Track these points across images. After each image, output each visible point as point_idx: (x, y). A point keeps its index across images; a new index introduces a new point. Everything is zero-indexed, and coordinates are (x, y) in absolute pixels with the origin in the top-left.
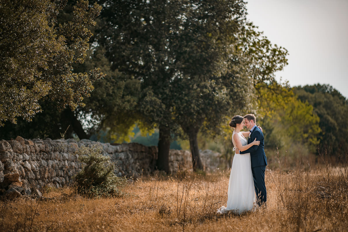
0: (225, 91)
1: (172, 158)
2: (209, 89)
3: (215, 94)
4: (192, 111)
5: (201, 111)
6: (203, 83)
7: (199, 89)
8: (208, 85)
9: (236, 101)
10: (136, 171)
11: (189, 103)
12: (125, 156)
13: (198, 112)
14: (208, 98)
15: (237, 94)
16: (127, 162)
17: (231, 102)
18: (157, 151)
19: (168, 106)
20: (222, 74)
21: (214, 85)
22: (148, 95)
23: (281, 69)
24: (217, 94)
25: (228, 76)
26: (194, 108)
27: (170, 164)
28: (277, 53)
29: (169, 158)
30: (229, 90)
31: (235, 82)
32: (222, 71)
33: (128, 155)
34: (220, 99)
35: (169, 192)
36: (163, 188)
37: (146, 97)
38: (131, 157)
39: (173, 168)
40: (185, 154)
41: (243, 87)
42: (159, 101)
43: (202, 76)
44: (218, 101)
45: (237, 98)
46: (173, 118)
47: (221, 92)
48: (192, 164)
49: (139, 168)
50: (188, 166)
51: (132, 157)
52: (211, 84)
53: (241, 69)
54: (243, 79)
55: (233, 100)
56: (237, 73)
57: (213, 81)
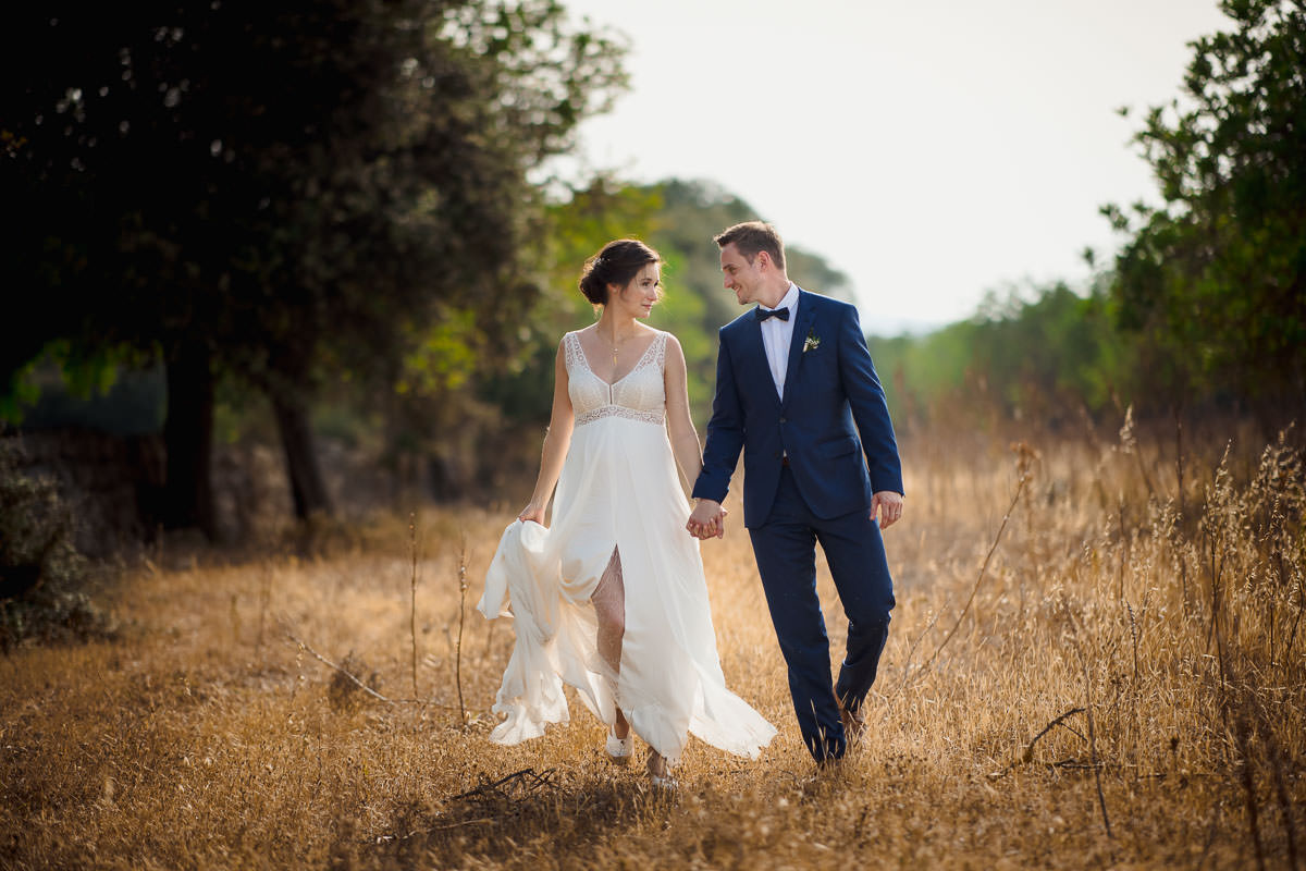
0: (430, 200)
1: (217, 477)
2: (367, 197)
3: (394, 216)
4: (309, 283)
5: (341, 284)
6: (342, 175)
7: (328, 198)
8: (364, 181)
9: (477, 238)
11: (293, 252)
13: (330, 287)
14: (369, 233)
15: (479, 210)
17: (457, 242)
21: (384, 180)
23: (606, 109)
24: (402, 212)
25: (434, 145)
26: (314, 273)
28: (592, 49)
30: (446, 196)
31: (467, 166)
32: (414, 125)
34: (413, 236)
44: (407, 241)
45: (478, 230)
47: (415, 205)
52: (374, 174)
53: (481, 118)
54: (495, 155)
55: (466, 235)
56: (469, 130)
57: (382, 163)
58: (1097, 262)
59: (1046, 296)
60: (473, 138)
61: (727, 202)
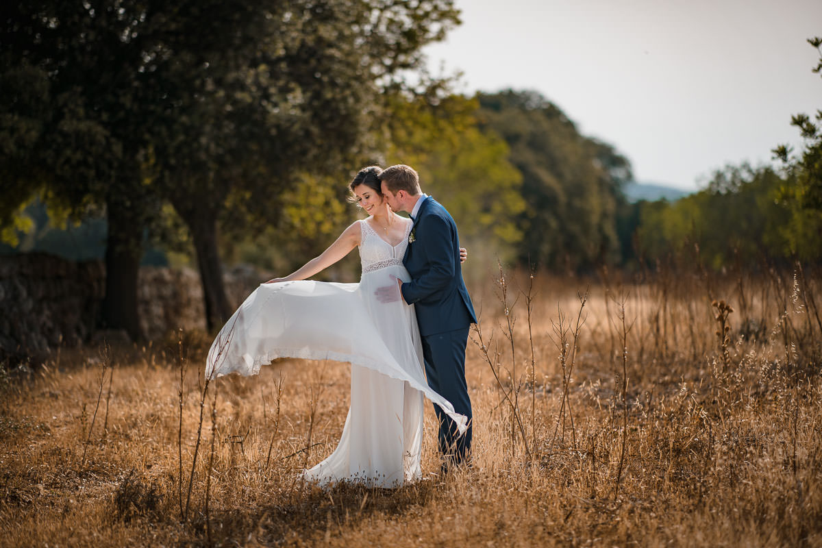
0: (297, 97)
1: (147, 291)
2: (250, 92)
3: (269, 107)
4: (203, 156)
5: (228, 158)
6: (231, 76)
7: (221, 93)
8: (249, 81)
9: (330, 125)
10: (43, 333)
11: (193, 133)
12: (6, 293)
13: (220, 160)
14: (250, 119)
15: (333, 105)
16: (15, 309)
17: (315, 130)
18: (104, 273)
19: (132, 146)
20: (286, 48)
21: (264, 80)
22: (68, 116)
23: (440, 37)
24: (275, 105)
25: (304, 56)
26: (207, 150)
27: (141, 309)
29: (139, 293)
30: (309, 94)
31: (326, 71)
32: (288, 40)
33: (15, 288)
34: (282, 123)
35: (144, 409)
36: (126, 395)
37: (62, 122)
38: (24, 293)
39: (150, 320)
40: (184, 279)
41: (348, 86)
42: (100, 132)
43: (231, 53)
44: (278, 126)
45: (331, 119)
46: (147, 181)
47: (286, 100)
48: (202, 306)
49: (50, 324)
50: (191, 312)
51: (30, 294)
52: (257, 75)
53: (342, 37)
54: (348, 65)
55: (322, 124)
56: (330, 45)
57: (262, 67)
58: (789, 156)
59: (757, 177)
60: (333, 52)
61: (545, 107)
